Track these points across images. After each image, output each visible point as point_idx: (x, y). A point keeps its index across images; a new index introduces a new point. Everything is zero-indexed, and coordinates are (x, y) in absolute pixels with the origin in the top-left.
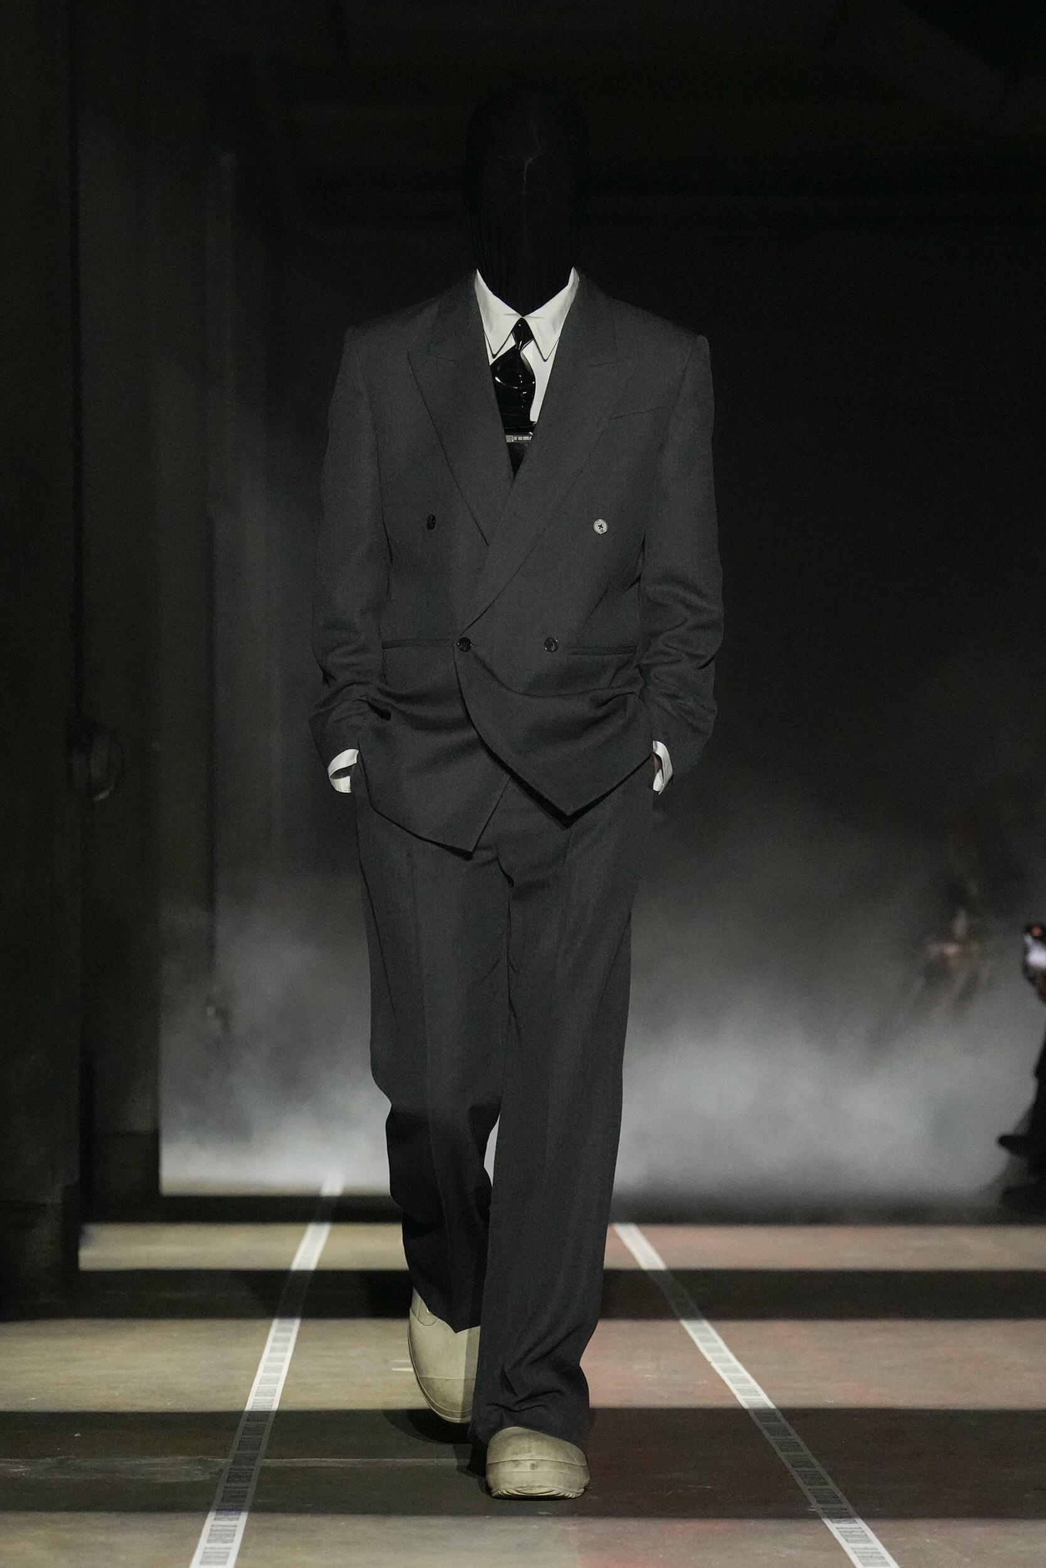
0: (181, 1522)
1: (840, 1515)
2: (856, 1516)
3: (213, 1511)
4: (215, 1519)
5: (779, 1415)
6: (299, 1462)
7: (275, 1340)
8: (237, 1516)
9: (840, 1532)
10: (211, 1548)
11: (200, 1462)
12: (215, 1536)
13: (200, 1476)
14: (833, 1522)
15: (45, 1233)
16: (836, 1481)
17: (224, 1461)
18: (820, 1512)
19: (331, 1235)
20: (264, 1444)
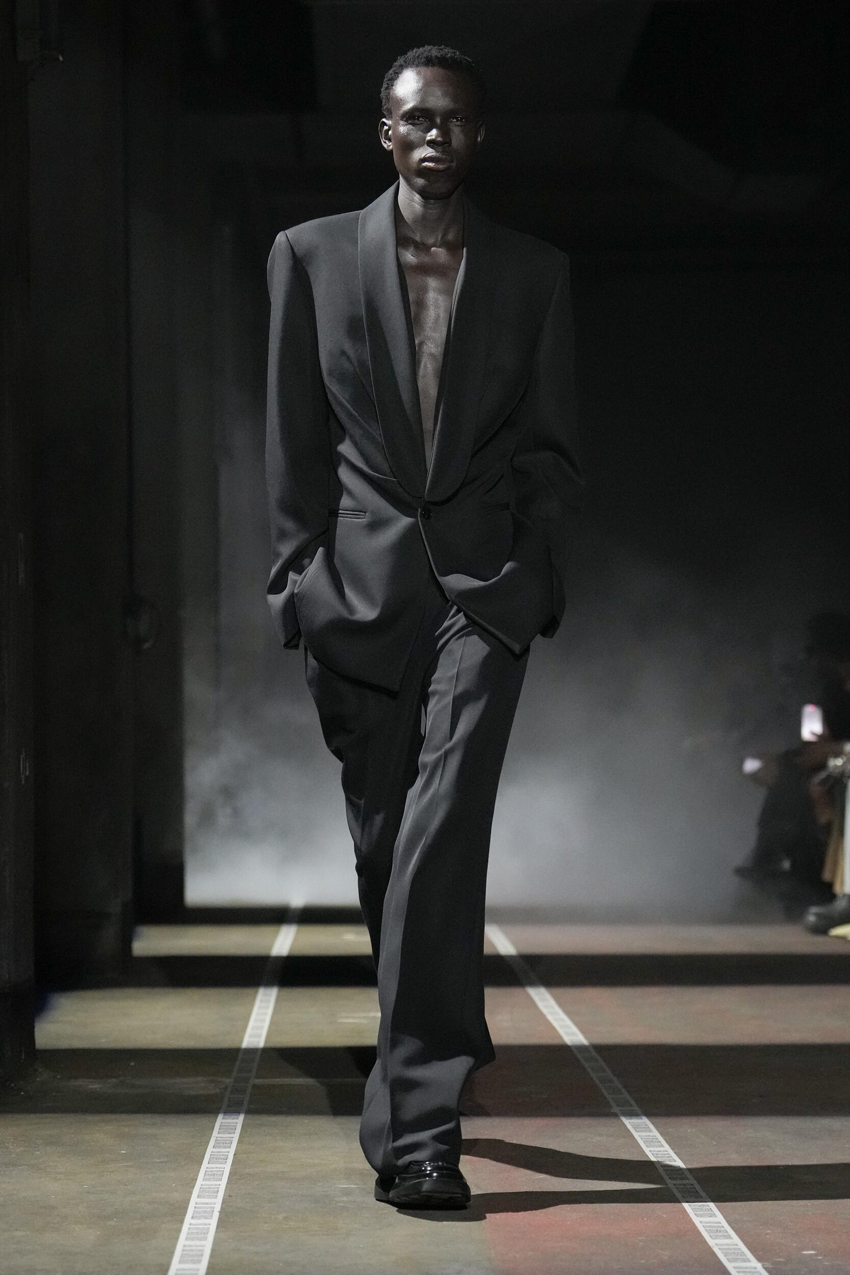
0: (201, 1121)
1: (631, 1114)
2: (642, 1115)
3: (222, 1113)
4: (223, 1118)
5: (592, 1050)
6: (278, 1081)
7: (262, 1001)
8: (237, 1117)
9: (632, 1125)
10: (221, 1137)
11: (212, 1081)
12: (224, 1129)
13: (212, 1090)
14: (627, 1119)
15: (109, 935)
16: (630, 1093)
17: (228, 1081)
18: (618, 1112)
19: (298, 933)
20: (254, 1071)
